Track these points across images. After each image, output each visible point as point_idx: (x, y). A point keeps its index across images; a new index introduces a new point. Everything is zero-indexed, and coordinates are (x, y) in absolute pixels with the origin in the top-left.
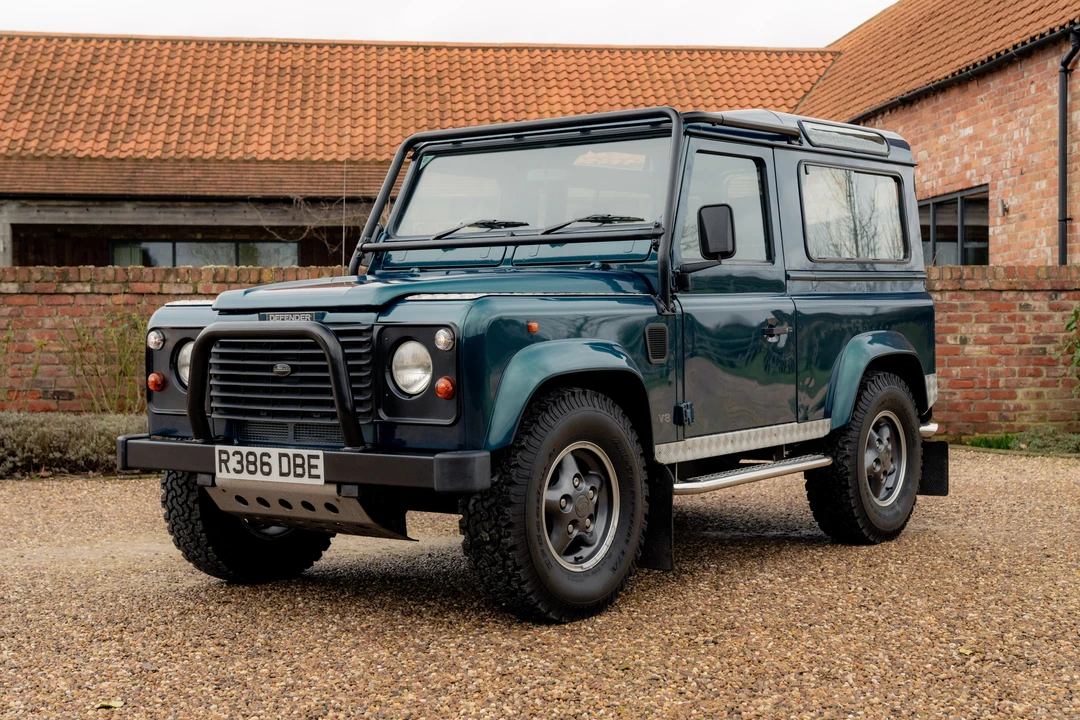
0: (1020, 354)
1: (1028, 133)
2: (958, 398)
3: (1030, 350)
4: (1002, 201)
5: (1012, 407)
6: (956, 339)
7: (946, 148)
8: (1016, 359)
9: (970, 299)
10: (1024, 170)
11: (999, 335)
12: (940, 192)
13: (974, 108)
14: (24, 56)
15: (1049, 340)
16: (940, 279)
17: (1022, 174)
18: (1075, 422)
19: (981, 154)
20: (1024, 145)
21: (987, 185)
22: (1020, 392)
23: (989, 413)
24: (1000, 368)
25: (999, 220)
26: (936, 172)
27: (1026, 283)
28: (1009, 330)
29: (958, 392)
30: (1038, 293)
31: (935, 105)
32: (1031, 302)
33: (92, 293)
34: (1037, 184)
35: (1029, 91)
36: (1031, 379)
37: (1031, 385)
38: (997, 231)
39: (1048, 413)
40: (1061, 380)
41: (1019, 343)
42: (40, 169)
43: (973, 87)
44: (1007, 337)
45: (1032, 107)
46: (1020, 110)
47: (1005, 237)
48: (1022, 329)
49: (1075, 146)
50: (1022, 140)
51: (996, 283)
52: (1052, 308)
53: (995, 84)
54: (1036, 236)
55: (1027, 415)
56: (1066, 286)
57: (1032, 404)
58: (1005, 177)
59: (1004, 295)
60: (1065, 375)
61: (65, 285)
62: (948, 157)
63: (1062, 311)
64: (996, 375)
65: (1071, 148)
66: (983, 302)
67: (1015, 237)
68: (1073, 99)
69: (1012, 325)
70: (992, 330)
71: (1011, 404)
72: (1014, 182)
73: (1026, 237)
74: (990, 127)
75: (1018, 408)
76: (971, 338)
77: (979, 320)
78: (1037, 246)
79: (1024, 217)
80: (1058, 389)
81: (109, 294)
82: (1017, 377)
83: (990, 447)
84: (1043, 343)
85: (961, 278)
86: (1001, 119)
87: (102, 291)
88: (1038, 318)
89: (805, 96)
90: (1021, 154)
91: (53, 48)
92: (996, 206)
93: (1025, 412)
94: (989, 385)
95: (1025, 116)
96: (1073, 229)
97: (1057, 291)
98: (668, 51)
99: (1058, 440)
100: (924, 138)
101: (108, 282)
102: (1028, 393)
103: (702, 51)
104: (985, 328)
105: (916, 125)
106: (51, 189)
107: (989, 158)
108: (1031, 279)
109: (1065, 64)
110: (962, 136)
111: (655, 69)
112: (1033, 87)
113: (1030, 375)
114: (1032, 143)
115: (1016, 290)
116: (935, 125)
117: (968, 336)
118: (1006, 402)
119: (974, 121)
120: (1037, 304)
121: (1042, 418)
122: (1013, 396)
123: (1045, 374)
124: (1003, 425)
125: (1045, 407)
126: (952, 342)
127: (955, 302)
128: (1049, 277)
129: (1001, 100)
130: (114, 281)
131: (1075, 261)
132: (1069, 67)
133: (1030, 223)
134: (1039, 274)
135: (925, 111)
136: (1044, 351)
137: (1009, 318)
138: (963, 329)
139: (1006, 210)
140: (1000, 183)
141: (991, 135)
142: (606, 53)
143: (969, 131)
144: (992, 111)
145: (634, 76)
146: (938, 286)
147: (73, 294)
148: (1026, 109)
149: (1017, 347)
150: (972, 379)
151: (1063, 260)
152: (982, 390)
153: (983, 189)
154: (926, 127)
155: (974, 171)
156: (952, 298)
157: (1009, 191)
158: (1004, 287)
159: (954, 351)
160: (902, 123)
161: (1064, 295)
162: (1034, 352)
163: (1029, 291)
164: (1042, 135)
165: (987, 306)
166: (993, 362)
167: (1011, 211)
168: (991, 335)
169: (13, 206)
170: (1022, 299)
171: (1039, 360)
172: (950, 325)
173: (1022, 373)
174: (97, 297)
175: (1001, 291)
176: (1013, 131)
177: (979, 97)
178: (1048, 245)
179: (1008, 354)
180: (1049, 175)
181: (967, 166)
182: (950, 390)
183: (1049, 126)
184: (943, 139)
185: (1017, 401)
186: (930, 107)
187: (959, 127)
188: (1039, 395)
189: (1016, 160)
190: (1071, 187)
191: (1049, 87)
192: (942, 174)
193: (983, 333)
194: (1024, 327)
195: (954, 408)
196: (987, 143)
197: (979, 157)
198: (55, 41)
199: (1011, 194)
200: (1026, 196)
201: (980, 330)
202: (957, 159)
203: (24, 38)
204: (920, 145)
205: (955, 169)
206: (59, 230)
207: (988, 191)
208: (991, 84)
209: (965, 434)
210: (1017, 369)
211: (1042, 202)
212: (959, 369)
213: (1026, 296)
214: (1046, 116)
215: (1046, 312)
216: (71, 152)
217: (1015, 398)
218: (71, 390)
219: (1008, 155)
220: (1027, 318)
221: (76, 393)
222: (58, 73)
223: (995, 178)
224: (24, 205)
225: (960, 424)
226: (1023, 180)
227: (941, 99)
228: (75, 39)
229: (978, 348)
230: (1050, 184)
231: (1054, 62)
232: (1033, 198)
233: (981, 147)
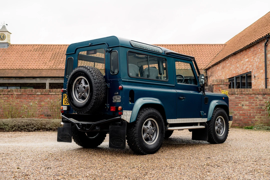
0: (256, 108)
1: (259, 60)
2: (242, 118)
3: (258, 107)
4: (254, 75)
5: (254, 120)
6: (241, 105)
7: (243, 64)
8: (255, 110)
9: (244, 96)
11: (251, 104)
12: (242, 73)
13: (248, 55)
14: (54, 49)
15: (263, 105)
16: (237, 91)
17: (258, 69)
18: (269, 124)
19: (250, 65)
20: (258, 62)
21: (251, 71)
22: (256, 117)
23: (249, 121)
24: (251, 111)
25: (253, 79)
26: (241, 69)
27: (257, 93)
28: (253, 103)
29: (242, 117)
30: (260, 95)
31: (240, 54)
32: (258, 97)
33: (55, 94)
34: (261, 71)
35: (259, 50)
36: (259, 114)
37: (259, 115)
38: (253, 81)
39: (263, 122)
40: (266, 114)
41: (256, 106)
42: (55, 71)
43: (248, 50)
44: (253, 105)
45: (260, 54)
46: (257, 55)
47: (255, 83)
48: (256, 103)
49: (268, 62)
50: (258, 61)
51: (250, 92)
52: (263, 98)
53: (252, 49)
54: (261, 82)
55: (258, 122)
56: (266, 93)
57: (259, 120)
58: (255, 70)
59: (252, 95)
60: (267, 113)
61: (50, 93)
62: (243, 66)
63: (266, 99)
64: (250, 113)
65: (268, 63)
66: (247, 97)
67: (257, 83)
68: (268, 52)
69: (254, 102)
70: (249, 103)
71: (254, 119)
73: (259, 83)
74: (251, 59)
75: (256, 120)
76: (244, 105)
77: (246, 101)
78: (261, 85)
79: (258, 78)
80: (265, 116)
81: (58, 95)
82: (255, 113)
83: (249, 129)
84: (261, 106)
85: (242, 91)
86: (254, 57)
87: (57, 94)
88: (260, 100)
89: (218, 54)
90: (258, 64)
91: (59, 47)
92: (253, 76)
93: (257, 121)
94: (249, 115)
95: (258, 56)
96: (268, 81)
97: (264, 94)
98: (187, 45)
99: (263, 127)
100: (238, 62)
101: (58, 92)
102: (258, 117)
103: (195, 45)
104: (248, 102)
105: (237, 59)
106: (57, 76)
107: (251, 66)
108: (258, 92)
109: (266, 44)
110: (246, 61)
111: (185, 49)
112: (260, 49)
113: (258, 113)
114: (260, 62)
115: (255, 94)
116: (241, 59)
117: (244, 104)
118: (253, 119)
119: (248, 58)
120: (260, 97)
121: (261, 123)
122: (254, 118)
123: (262, 113)
124: (252, 124)
125: (262, 120)
126: (240, 105)
127: (240, 97)
128: (262, 91)
129: (253, 53)
130: (60, 92)
131: (269, 88)
132: (267, 45)
133: (260, 79)
134: (260, 90)
135: (238, 56)
136: (262, 108)
137: (253, 100)
138: (242, 103)
139: (255, 77)
140: (254, 71)
141: (251, 61)
142: (174, 46)
143: (247, 60)
144: (252, 55)
145: (180, 50)
146: (236, 93)
147: (51, 95)
148: (258, 54)
149: (255, 107)
150: (245, 114)
151: (266, 87)
152: (247, 116)
153: (250, 72)
154: (239, 59)
155: (248, 68)
156: (240, 96)
157: (255, 73)
158: (252, 93)
159: (241, 108)
160: (234, 58)
161: (266, 95)
162: (259, 108)
163: (258, 94)
164: (262, 60)
165: (248, 98)
166: (250, 110)
167: (256, 77)
168: (249, 104)
169: (49, 79)
170: (256, 96)
171: (260, 110)
172: (239, 102)
173: (257, 113)
174: (56, 95)
175: (251, 94)
176: (256, 59)
177: (249, 52)
178: (263, 84)
179: (253, 108)
180: (263, 69)
181: (247, 68)
182: (240, 116)
183: (263, 58)
184: (242, 62)
185: (255, 119)
186: (239, 55)
187: (245, 59)
188: (260, 118)
189: (257, 66)
190: (268, 71)
191: (262, 50)
192: (242, 69)
193: (247, 103)
194: (257, 102)
195: (241, 120)
196: (251, 62)
197: (249, 65)
198: (60, 46)
200: (259, 73)
201: (246, 103)
202: (245, 66)
203: (54, 45)
204: (238, 63)
205: (245, 68)
206: (59, 84)
207: (251, 73)
209: (243, 126)
210: (255, 112)
211: (262, 75)
212: (242, 112)
213: (257, 95)
214: (262, 56)
215: (262, 99)
216: (62, 68)
217: (255, 118)
218: (51, 115)
219: (255, 65)
220: (257, 100)
221: (52, 115)
222: (60, 52)
223: (253, 70)
224: (52, 79)
225: (242, 124)
226: (258, 70)
227: (242, 53)
228: (64, 45)
229: (246, 107)
230: (263, 71)
231: (263, 44)
232: (260, 74)
233: (250, 63)
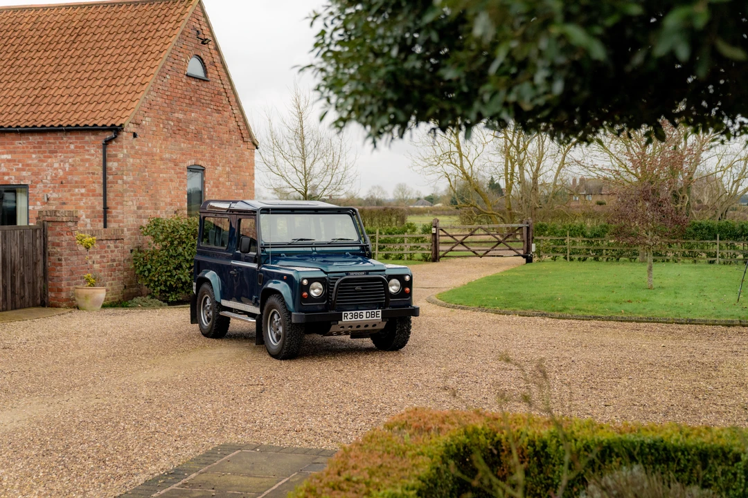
0: (107, 267)
1: (67, 166)
3: (110, 265)
4: (44, 194)
6: (91, 261)
10: (64, 182)
11: (102, 259)
13: (12, 146)
15: (114, 260)
17: (62, 183)
19: (20, 170)
20: (64, 171)
21: (26, 185)
25: (40, 203)
35: (68, 147)
41: (107, 262)
45: (71, 155)
46: (59, 154)
48: (108, 256)
49: (110, 177)
50: (62, 168)
53: (33, 139)
54: (77, 213)
57: (110, 288)
58: (45, 183)
59: (103, 242)
63: (117, 248)
64: (102, 277)
68: (109, 157)
69: (105, 255)
72: (55, 187)
74: (30, 158)
76: (95, 261)
79: (66, 204)
80: (116, 282)
82: (106, 277)
85: (93, 235)
86: (41, 156)
88: (112, 251)
90: (61, 174)
92: (38, 196)
93: (109, 292)
95: (64, 157)
96: (109, 212)
104: (99, 256)
107: (29, 173)
108: (112, 235)
112: (72, 146)
113: (110, 276)
114: (72, 171)
115: (106, 240)
119: (12, 153)
120: (112, 245)
123: (113, 275)
125: (113, 289)
129: (40, 147)
133: (69, 207)
136: (113, 266)
137: (104, 251)
138: (93, 257)
139: (48, 199)
140: (40, 186)
141: (30, 162)
143: (9, 157)
144: (32, 150)
148: (65, 155)
151: (105, 225)
153: (23, 187)
155: (12, 177)
157: (49, 191)
166: (101, 271)
167: (52, 200)
170: (108, 243)
172: (90, 256)
176: (52, 163)
177: (17, 142)
180: (88, 187)
181: (5, 174)
183: (87, 165)
189: (56, 177)
190: (108, 194)
191: (87, 148)
193: (98, 258)
196: (27, 165)
197: (18, 171)
199: (51, 192)
200: (66, 194)
208: (31, 138)
211: (81, 198)
215: (113, 248)
219: (48, 173)
220: (109, 251)
223: (35, 183)
226: (63, 187)
229: (97, 265)
231: (97, 140)
232: (72, 195)
233: (20, 166)
